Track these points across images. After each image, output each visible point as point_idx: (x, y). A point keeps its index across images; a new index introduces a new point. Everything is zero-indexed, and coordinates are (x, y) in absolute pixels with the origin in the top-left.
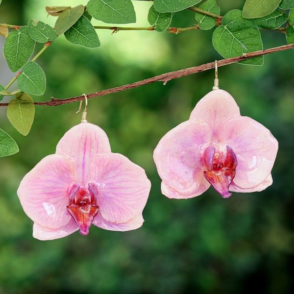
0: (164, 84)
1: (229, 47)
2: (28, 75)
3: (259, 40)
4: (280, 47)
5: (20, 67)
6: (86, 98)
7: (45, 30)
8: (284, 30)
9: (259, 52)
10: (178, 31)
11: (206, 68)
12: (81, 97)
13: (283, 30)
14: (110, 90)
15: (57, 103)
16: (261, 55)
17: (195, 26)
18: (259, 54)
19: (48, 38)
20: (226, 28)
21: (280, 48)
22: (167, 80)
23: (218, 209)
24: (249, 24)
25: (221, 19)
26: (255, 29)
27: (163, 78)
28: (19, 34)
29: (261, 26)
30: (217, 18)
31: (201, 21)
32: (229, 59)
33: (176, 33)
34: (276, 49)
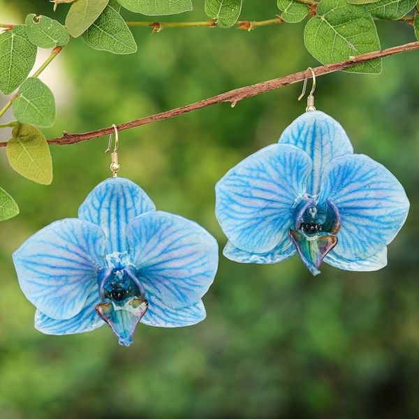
0: (233, 106)
1: (329, 47)
2: (28, 99)
3: (374, 35)
4: (406, 45)
5: (16, 87)
6: (116, 130)
7: (51, 30)
8: (412, 21)
9: (374, 54)
10: (251, 26)
11: (295, 79)
12: (108, 130)
13: (410, 21)
14: (152, 118)
15: (72, 140)
16: (377, 58)
17: (277, 17)
18: (375, 56)
19: (56, 41)
20: (323, 19)
21: (406, 47)
22: (236, 100)
23: (332, 291)
24: (358, 12)
25: (315, 6)
26: (367, 18)
27: (231, 97)
28: (12, 36)
29: (377, 16)
30: (310, 5)
31: (286, 10)
32: (329, 66)
33: (249, 30)
34: (399, 49)
